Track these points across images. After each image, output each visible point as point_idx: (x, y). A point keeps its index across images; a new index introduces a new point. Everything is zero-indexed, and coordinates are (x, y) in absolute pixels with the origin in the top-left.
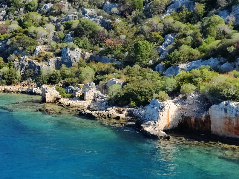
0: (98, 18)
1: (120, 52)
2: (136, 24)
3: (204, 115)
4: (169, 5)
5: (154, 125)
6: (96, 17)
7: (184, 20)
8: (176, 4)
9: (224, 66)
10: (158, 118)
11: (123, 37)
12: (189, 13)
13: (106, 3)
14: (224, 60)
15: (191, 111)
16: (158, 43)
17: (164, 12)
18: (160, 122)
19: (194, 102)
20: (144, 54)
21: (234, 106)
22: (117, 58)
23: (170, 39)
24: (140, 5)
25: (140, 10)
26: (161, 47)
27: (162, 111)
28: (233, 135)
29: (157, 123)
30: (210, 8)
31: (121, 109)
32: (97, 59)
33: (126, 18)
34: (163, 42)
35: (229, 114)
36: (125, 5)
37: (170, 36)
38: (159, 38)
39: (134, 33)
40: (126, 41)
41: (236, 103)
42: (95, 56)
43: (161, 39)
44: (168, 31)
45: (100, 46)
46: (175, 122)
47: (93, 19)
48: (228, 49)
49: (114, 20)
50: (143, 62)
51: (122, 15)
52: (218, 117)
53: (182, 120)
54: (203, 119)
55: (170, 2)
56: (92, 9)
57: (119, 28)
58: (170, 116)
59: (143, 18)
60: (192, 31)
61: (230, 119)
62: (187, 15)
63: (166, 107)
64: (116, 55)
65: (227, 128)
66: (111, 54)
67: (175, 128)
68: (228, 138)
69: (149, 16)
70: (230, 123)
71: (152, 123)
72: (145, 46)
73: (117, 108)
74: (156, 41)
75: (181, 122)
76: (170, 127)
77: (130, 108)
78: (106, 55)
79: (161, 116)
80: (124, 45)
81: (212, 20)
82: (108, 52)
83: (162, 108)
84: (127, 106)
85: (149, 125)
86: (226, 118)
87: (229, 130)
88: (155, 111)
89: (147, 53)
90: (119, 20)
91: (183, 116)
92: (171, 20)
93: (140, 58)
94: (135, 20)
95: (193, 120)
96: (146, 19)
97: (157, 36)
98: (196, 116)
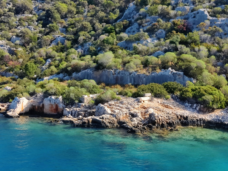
0: (6, 47)
1: (19, 70)
2: (31, 52)
3: (41, 104)
4: (53, 40)
5: (14, 111)
6: (5, 46)
7: (59, 50)
8: (57, 40)
9: (66, 78)
10: (16, 107)
11: (21, 60)
12: (62, 46)
13: (13, 37)
14: (67, 75)
15: (37, 102)
16: (42, 64)
17: (50, 45)
18: (17, 109)
19: (40, 98)
20: (31, 71)
21: (54, 98)
22: (16, 74)
23: (49, 62)
24: (35, 40)
25: (35, 43)
26: (43, 67)
27: (19, 103)
28: (53, 113)
29: (15, 110)
30: (74, 43)
31: (4, 104)
32: (3, 75)
33: (26, 47)
34: (45, 63)
35: (52, 103)
36: (25, 39)
37: (49, 60)
38: (42, 61)
39: (29, 58)
40: (23, 63)
41: (55, 97)
42: (2, 72)
43: (43, 62)
44: (48, 57)
45: (6, 66)
46: (27, 109)
47: (3, 47)
48: (68, 68)
49: (17, 49)
50: (30, 76)
51: (23, 45)
52: (47, 104)
53: (32, 108)
54: (41, 106)
55: (54, 39)
56: (3, 41)
57: (19, 54)
58: (24, 106)
59: (36, 48)
60: (59, 58)
61: (52, 105)
62: (61, 47)
63: (21, 101)
64: (15, 72)
65: (51, 110)
66: (12, 71)
67: (27, 112)
68: (51, 115)
69: (41, 47)
70: (52, 107)
71: (12, 110)
72: (31, 66)
73: (2, 104)
74: (40, 63)
75: (31, 109)
76: (24, 112)
77: (9, 104)
78: (9, 72)
79: (18, 106)
80: (21, 65)
81: (70, 51)
82: (11, 70)
83: (18, 102)
84: (8, 103)
85: (10, 111)
86: (50, 105)
87: (52, 111)
88: (15, 103)
89: (33, 70)
90: (20, 49)
91: (32, 105)
92: (51, 50)
93: (28, 73)
94: (31, 49)
95: (37, 107)
96: (38, 48)
97: (41, 60)
98: (38, 105)
